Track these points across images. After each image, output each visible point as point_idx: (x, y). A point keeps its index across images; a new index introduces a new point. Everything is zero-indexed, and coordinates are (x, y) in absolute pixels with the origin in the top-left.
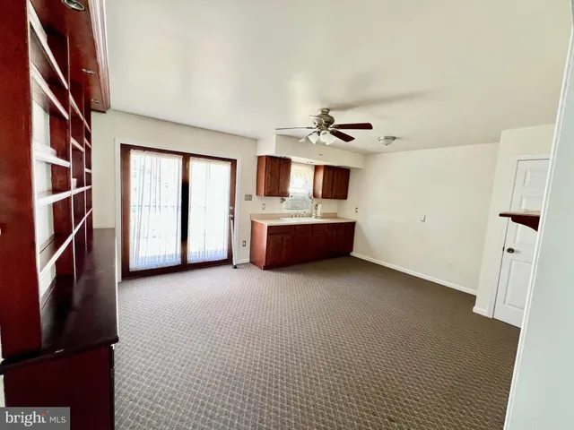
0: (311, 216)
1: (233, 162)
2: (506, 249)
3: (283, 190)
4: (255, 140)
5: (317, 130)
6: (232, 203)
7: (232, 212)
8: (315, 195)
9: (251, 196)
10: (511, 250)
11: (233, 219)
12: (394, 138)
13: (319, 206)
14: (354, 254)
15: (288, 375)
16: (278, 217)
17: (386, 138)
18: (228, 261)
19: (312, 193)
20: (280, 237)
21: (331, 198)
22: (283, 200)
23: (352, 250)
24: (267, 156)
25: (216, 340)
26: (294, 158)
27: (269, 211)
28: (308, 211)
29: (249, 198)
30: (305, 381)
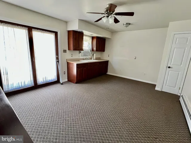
0: (91, 59)
1: (56, 33)
2: (168, 67)
3: (81, 48)
4: (66, 22)
5: (106, 15)
6: (57, 54)
7: (57, 58)
8: (93, 50)
9: (66, 50)
10: (169, 67)
11: (58, 62)
12: (130, 24)
13: (95, 55)
14: (108, 73)
15: (109, 130)
16: (79, 60)
17: (127, 24)
18: (57, 82)
19: (91, 49)
20: (82, 68)
21: (99, 51)
22: (80, 52)
23: (107, 72)
24: (73, 31)
25: (68, 121)
26: (85, 32)
27: (74, 57)
28: (90, 57)
29: (65, 51)
30: (117, 131)
